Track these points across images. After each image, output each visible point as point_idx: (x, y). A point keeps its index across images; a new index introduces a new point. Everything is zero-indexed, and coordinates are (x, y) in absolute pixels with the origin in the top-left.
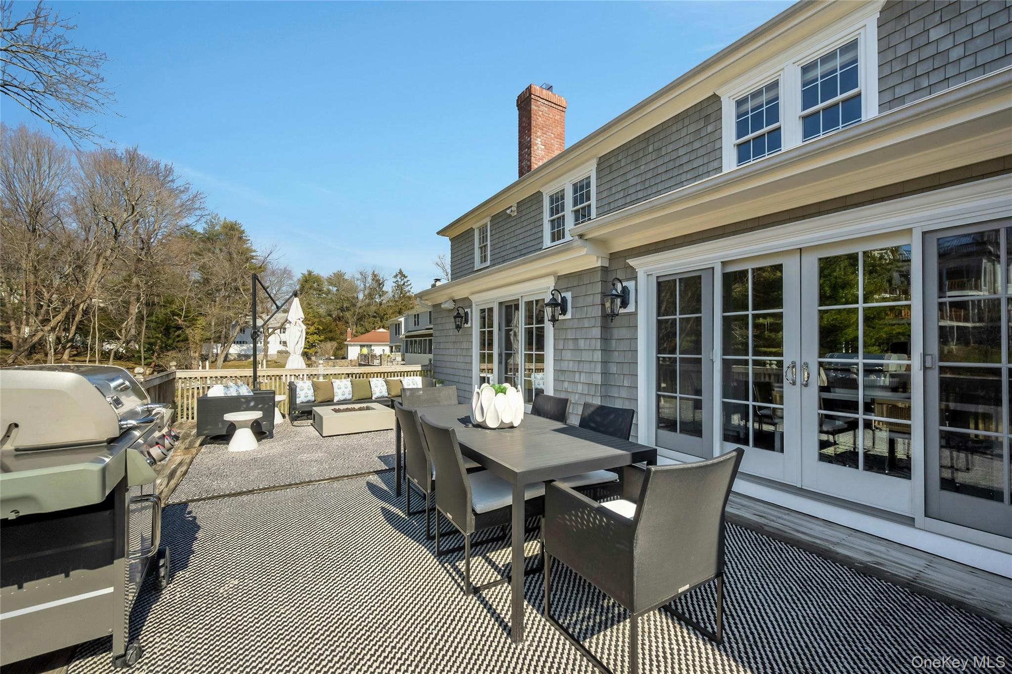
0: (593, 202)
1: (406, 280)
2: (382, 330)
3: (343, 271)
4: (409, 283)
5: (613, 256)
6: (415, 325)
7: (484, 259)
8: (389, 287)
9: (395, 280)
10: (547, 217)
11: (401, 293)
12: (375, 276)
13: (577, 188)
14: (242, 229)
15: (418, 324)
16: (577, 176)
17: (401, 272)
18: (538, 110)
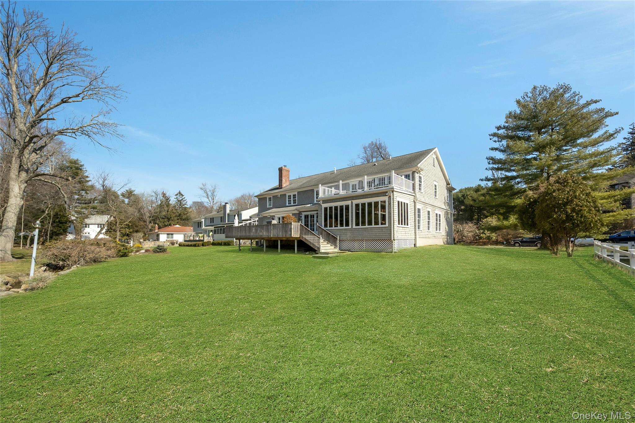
0: (297, 199)
1: (183, 197)
2: (177, 226)
3: (133, 189)
4: (185, 199)
5: (300, 212)
6: (211, 222)
7: (270, 205)
8: (173, 201)
9: (175, 197)
10: (287, 200)
11: (180, 205)
12: (164, 195)
13: (294, 195)
14: (82, 164)
15: (213, 222)
16: (294, 193)
17: (180, 193)
18: (284, 173)
